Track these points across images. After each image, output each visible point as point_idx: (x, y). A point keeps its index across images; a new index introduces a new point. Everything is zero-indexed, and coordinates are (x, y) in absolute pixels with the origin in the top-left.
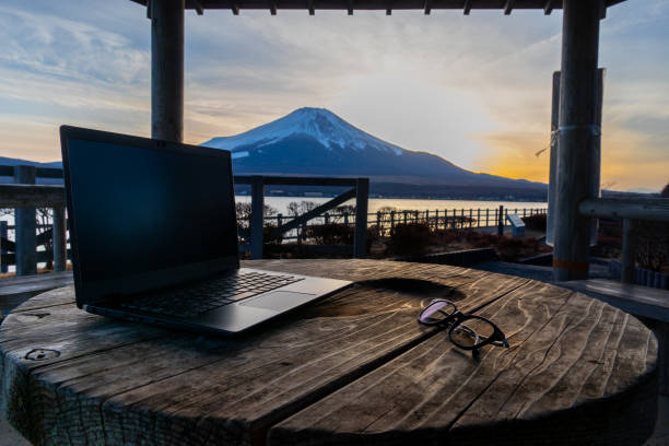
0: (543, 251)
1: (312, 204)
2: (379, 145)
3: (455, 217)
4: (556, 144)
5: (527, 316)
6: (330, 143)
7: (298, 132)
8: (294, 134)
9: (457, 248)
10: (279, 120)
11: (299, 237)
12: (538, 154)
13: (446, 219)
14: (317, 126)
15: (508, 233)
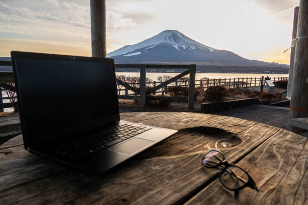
0: (283, 99)
1: (169, 77)
2: (202, 48)
3: (239, 82)
4: (295, 46)
5: (279, 159)
6: (179, 47)
7: (163, 42)
8: (162, 43)
9: (239, 98)
10: (155, 36)
11: (163, 92)
12: (285, 52)
13: (235, 83)
14: (172, 39)
15: (266, 90)
